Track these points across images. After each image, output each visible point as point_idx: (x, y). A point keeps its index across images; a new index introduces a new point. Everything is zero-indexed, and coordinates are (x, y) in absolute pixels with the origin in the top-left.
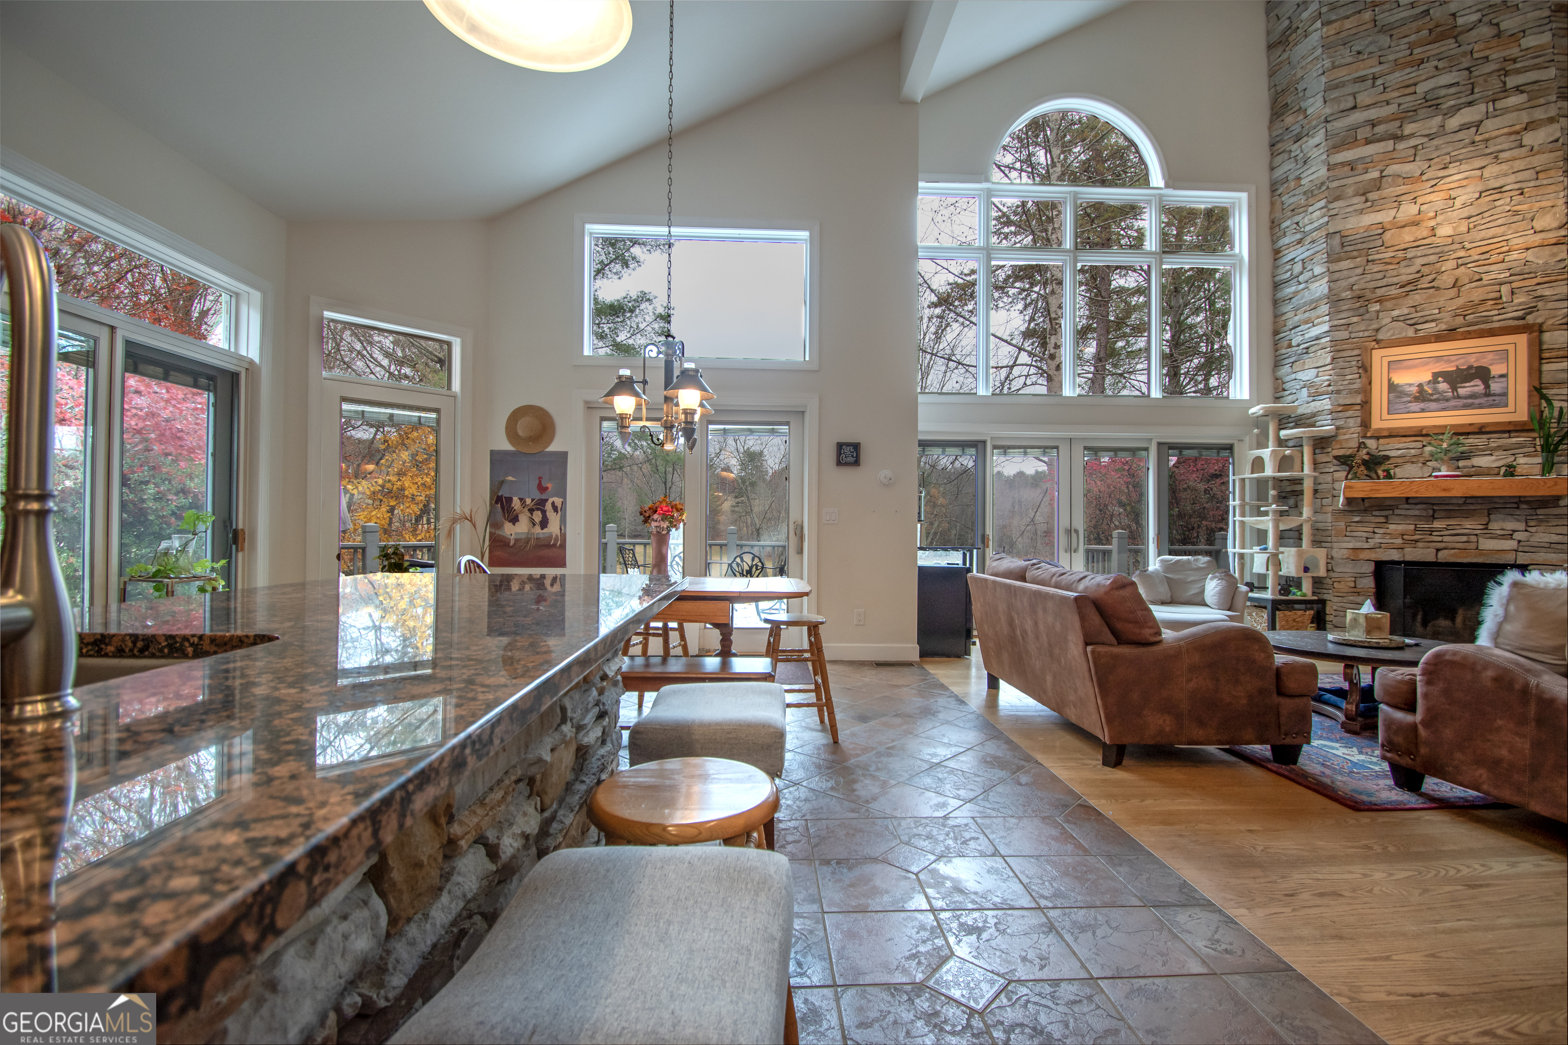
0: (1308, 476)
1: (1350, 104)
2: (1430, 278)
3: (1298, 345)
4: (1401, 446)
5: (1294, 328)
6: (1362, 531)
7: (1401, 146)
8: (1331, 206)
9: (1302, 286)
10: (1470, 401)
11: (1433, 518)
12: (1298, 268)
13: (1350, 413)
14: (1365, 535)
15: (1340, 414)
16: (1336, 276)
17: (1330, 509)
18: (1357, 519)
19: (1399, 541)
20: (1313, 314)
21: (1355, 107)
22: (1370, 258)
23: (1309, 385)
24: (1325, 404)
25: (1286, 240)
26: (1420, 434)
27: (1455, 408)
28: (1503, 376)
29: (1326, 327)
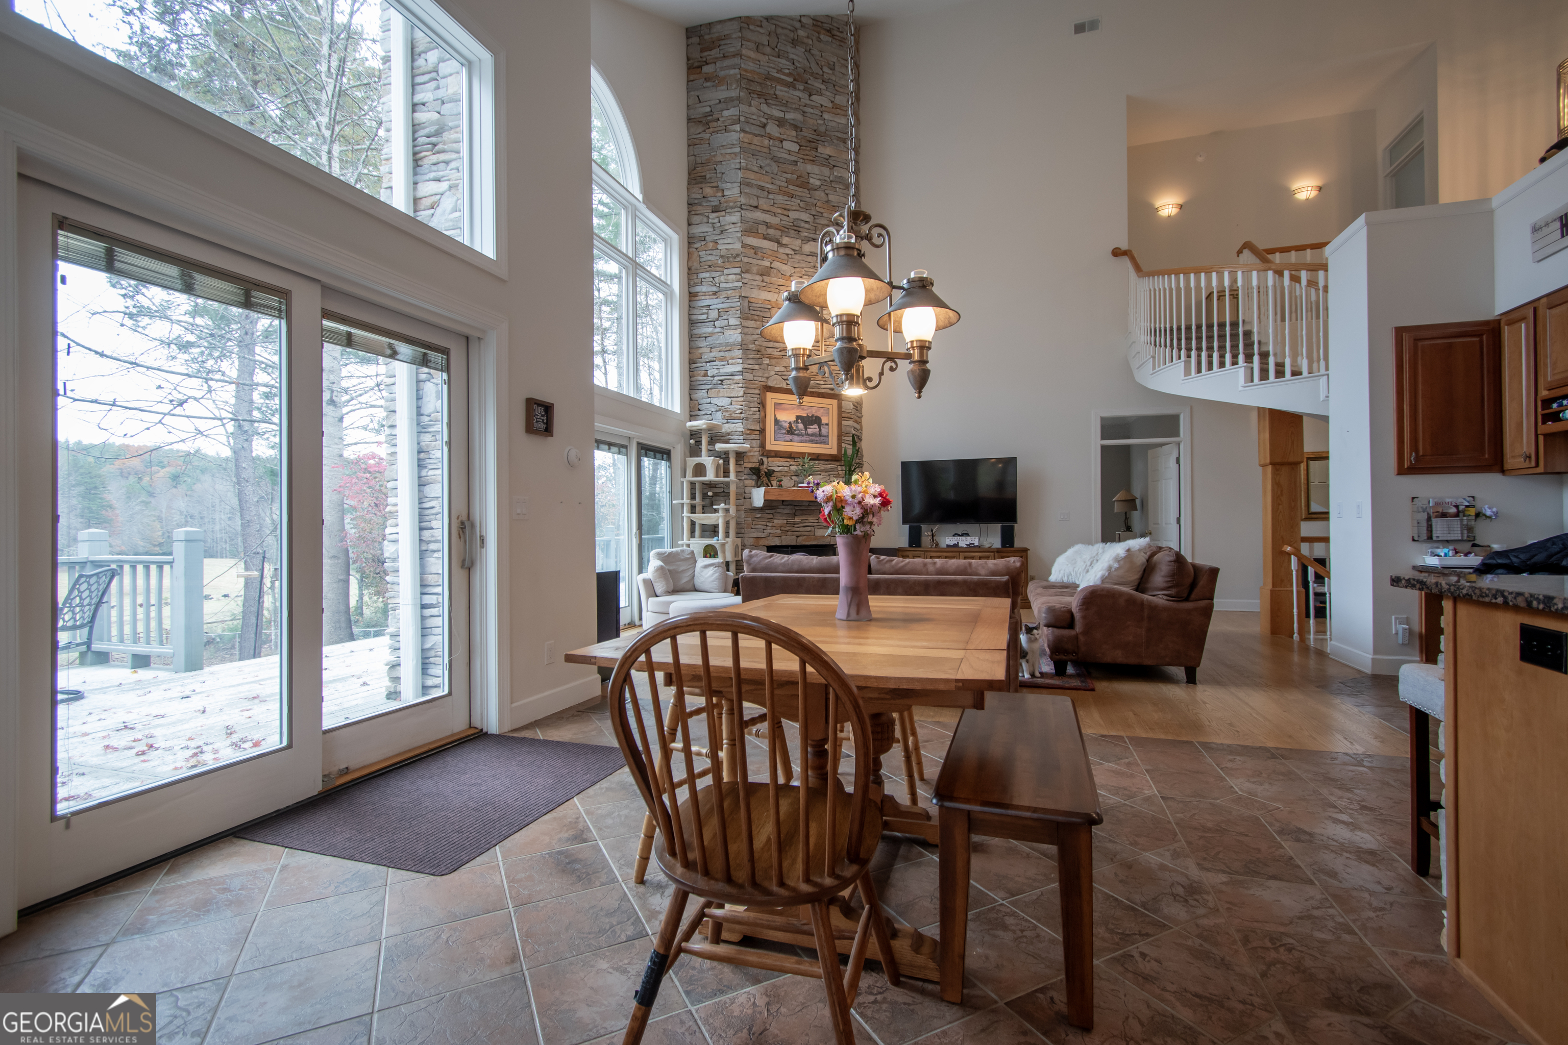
0: (733, 482)
1: (755, 204)
3: (713, 376)
4: (780, 464)
5: (710, 362)
7: (782, 250)
8: (743, 275)
9: (717, 330)
10: (812, 438)
11: (795, 515)
12: (714, 314)
13: (753, 436)
14: (762, 527)
15: (748, 436)
16: (746, 330)
17: (743, 507)
18: (759, 515)
19: (779, 531)
20: (727, 355)
21: (756, 207)
23: (723, 410)
24: (738, 427)
25: (704, 288)
26: (790, 456)
27: (806, 442)
28: (827, 424)
29: (739, 368)
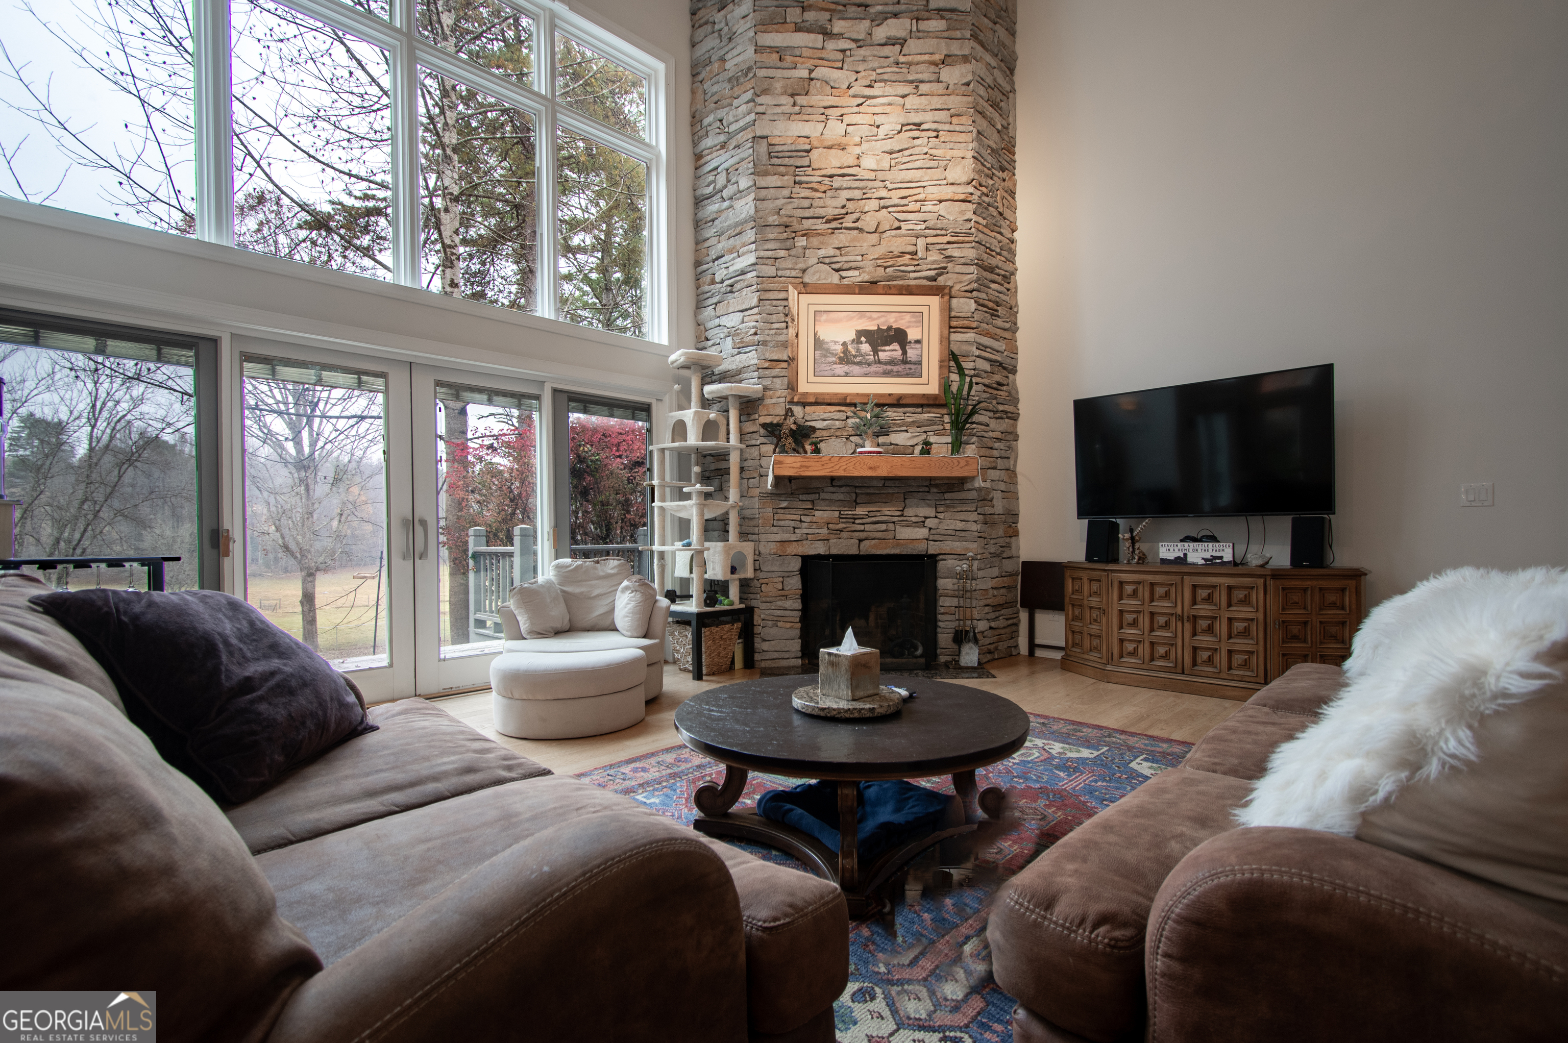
0: (736, 448)
2: (855, 216)
3: (722, 282)
4: (826, 416)
5: (718, 258)
6: (789, 519)
7: (830, 44)
8: (759, 100)
9: (726, 204)
10: (889, 367)
11: (856, 503)
12: (721, 180)
13: (776, 372)
14: (792, 524)
15: (767, 372)
17: (757, 491)
18: (784, 504)
19: (824, 531)
20: (737, 241)
22: (798, 178)
23: (733, 333)
24: (751, 358)
26: (844, 402)
27: (876, 374)
28: (918, 342)
29: (751, 259)
